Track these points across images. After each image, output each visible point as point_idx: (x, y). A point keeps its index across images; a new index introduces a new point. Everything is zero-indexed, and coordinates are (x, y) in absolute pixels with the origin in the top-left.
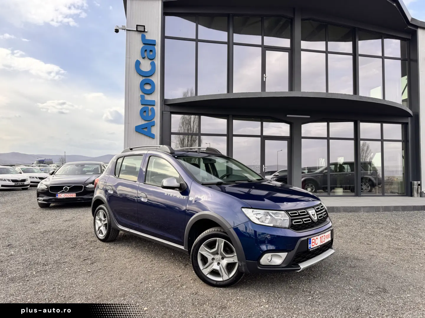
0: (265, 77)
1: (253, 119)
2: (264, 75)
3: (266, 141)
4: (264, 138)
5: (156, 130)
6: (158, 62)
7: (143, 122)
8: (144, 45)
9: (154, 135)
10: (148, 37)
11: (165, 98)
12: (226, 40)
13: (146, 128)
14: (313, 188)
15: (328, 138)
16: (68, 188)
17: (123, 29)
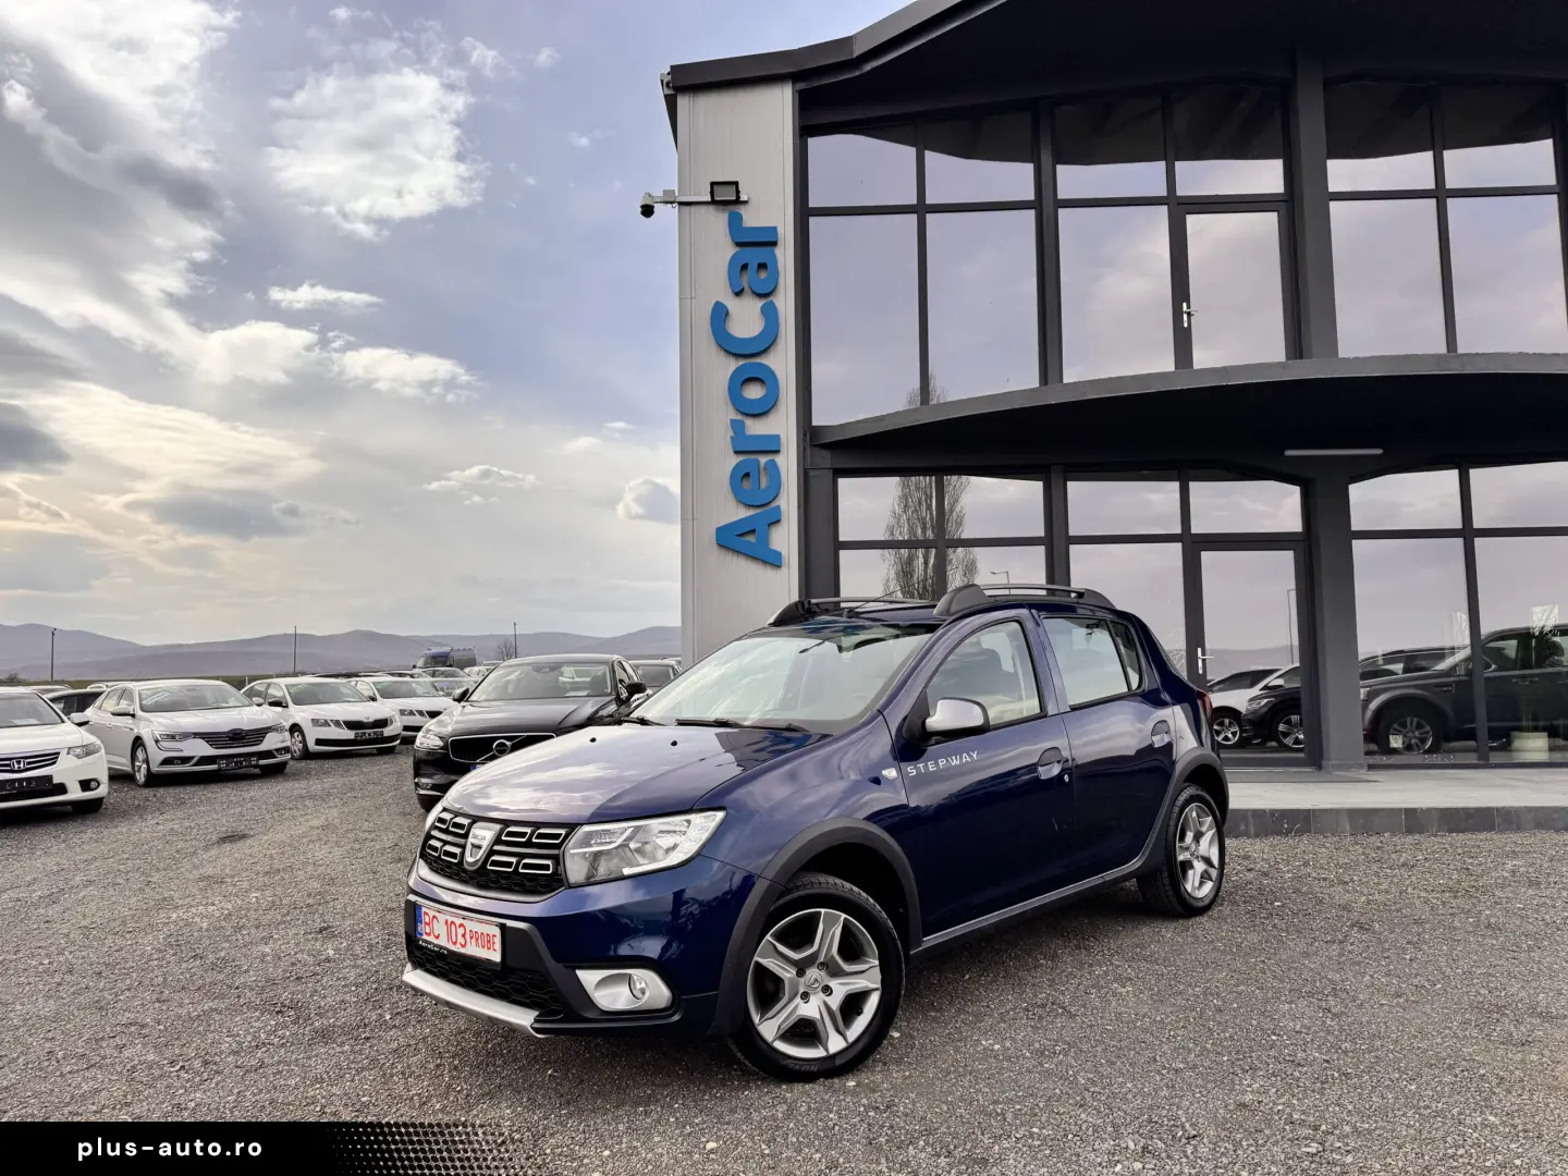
0: (1189, 314)
1: (1146, 472)
2: (1185, 305)
3: (1203, 553)
4: (1195, 545)
5: (786, 539)
6: (786, 301)
7: (744, 513)
8: (737, 249)
9: (778, 555)
10: (752, 218)
11: (815, 423)
12: (1030, 196)
13: (753, 531)
14: (1427, 733)
15: (1468, 533)
16: (508, 743)
17: (667, 203)
